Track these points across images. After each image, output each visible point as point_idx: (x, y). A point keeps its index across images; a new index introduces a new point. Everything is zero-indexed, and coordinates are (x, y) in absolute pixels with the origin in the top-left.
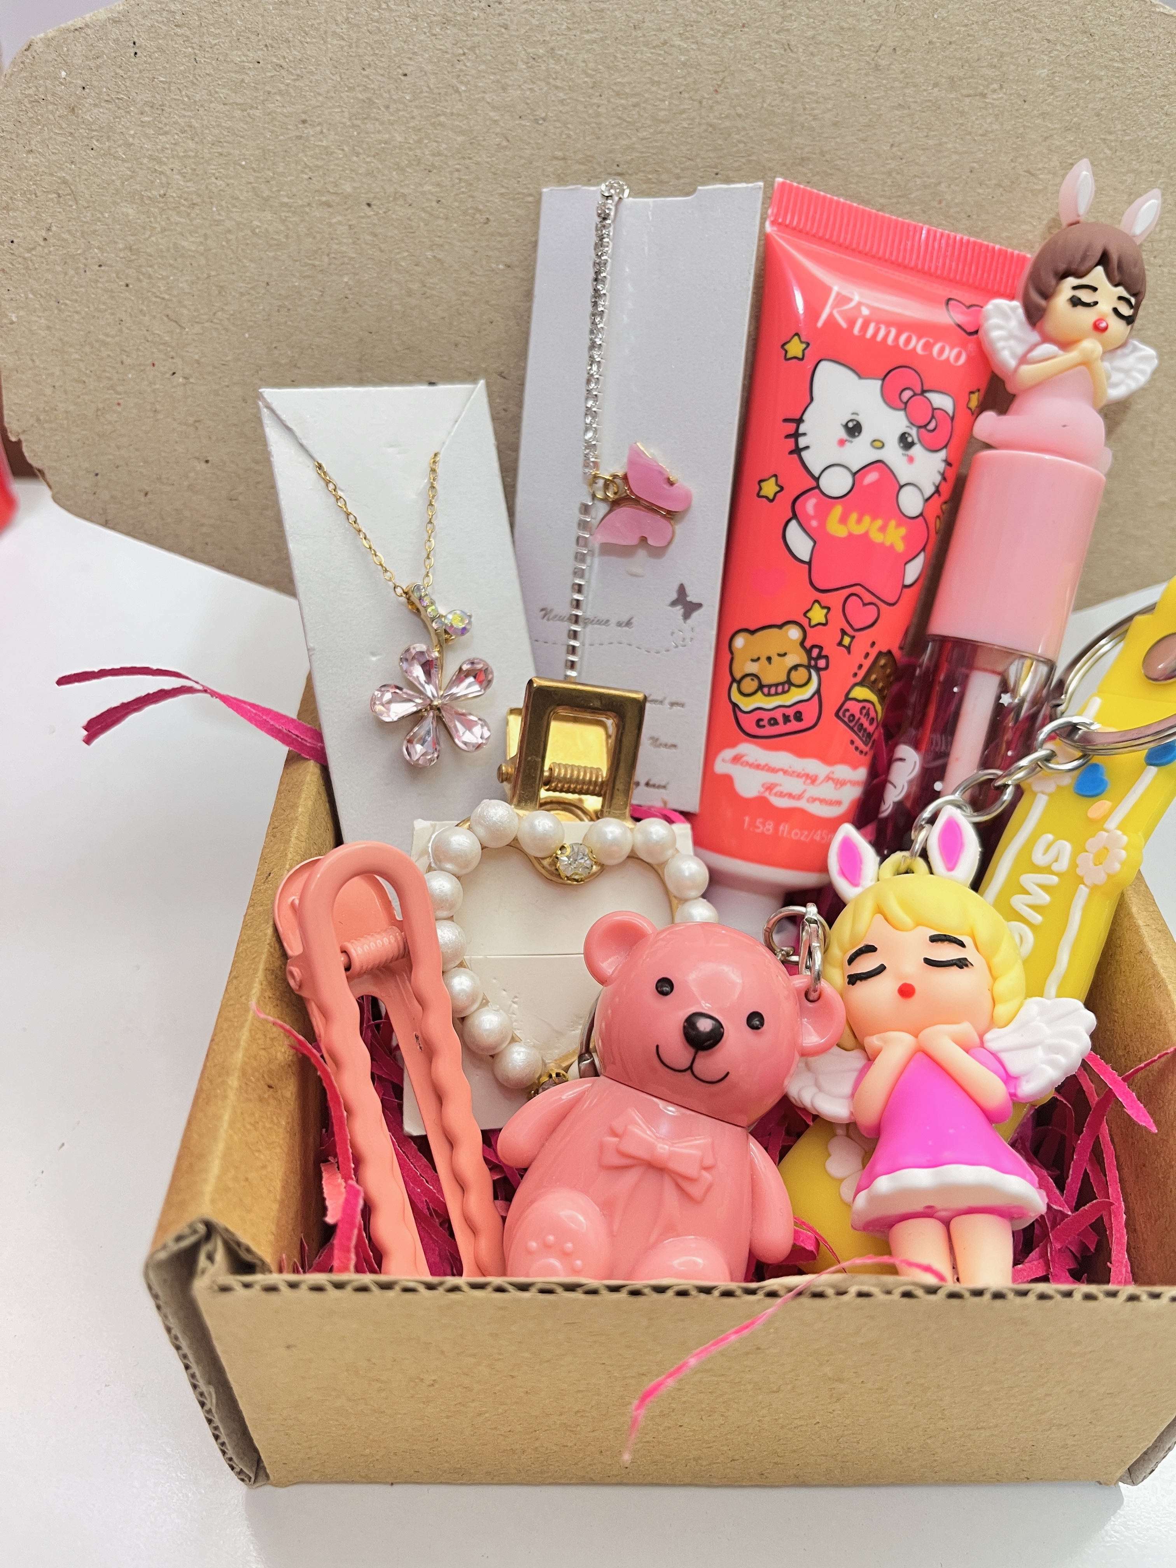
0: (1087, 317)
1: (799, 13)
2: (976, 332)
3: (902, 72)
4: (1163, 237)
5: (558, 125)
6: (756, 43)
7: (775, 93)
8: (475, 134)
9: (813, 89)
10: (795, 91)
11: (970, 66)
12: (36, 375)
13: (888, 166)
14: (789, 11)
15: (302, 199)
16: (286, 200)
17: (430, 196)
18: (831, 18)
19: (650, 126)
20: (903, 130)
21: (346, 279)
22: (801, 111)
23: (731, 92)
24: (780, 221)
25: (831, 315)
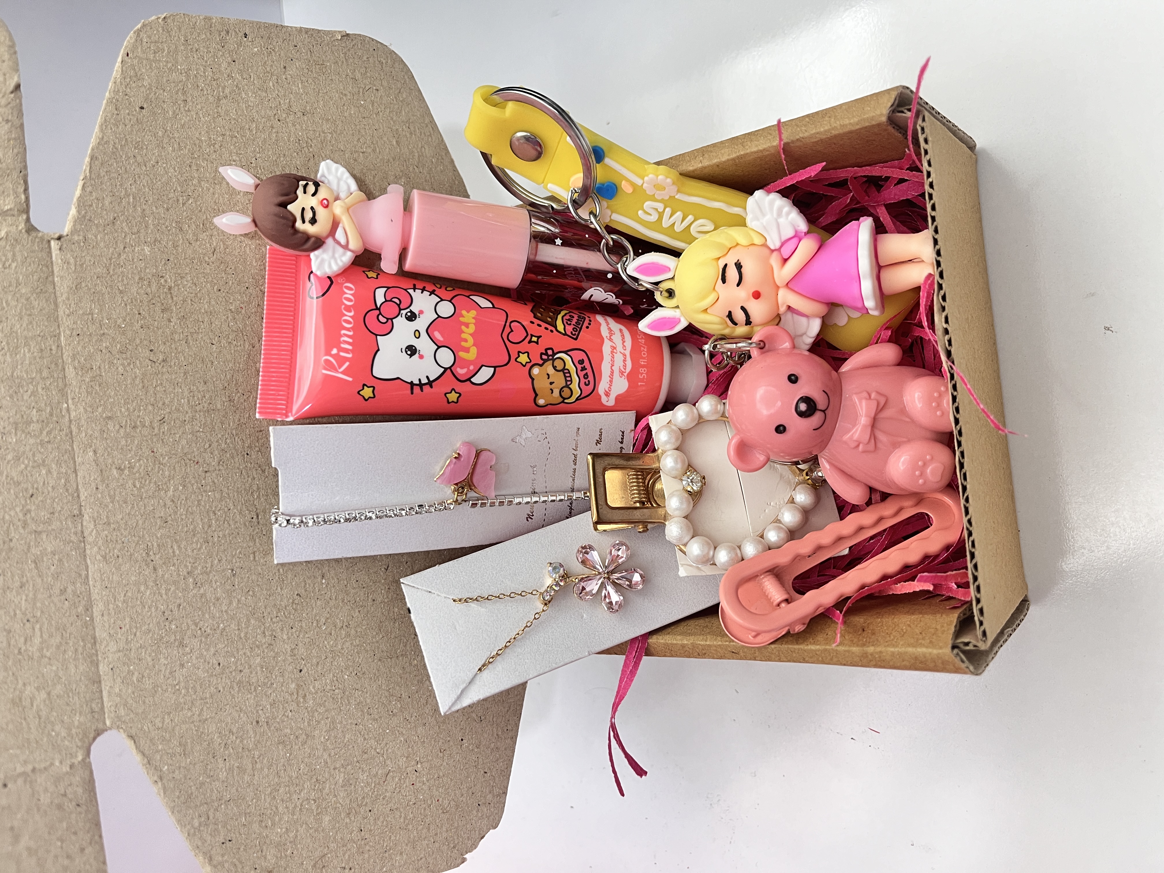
0: (322, 214)
1: (139, 416)
2: (329, 277)
3: (165, 344)
4: (238, 159)
5: (234, 561)
6: (163, 442)
7: (192, 425)
8: (248, 612)
9: (186, 400)
10: (189, 411)
11: (152, 299)
12: (429, 855)
13: (226, 345)
14: (138, 423)
15: (304, 714)
16: (306, 724)
17: (290, 634)
18: (137, 395)
19: (226, 502)
20: (202, 338)
21: (346, 677)
22: (201, 406)
23: (196, 453)
24: (284, 412)
25: (343, 373)
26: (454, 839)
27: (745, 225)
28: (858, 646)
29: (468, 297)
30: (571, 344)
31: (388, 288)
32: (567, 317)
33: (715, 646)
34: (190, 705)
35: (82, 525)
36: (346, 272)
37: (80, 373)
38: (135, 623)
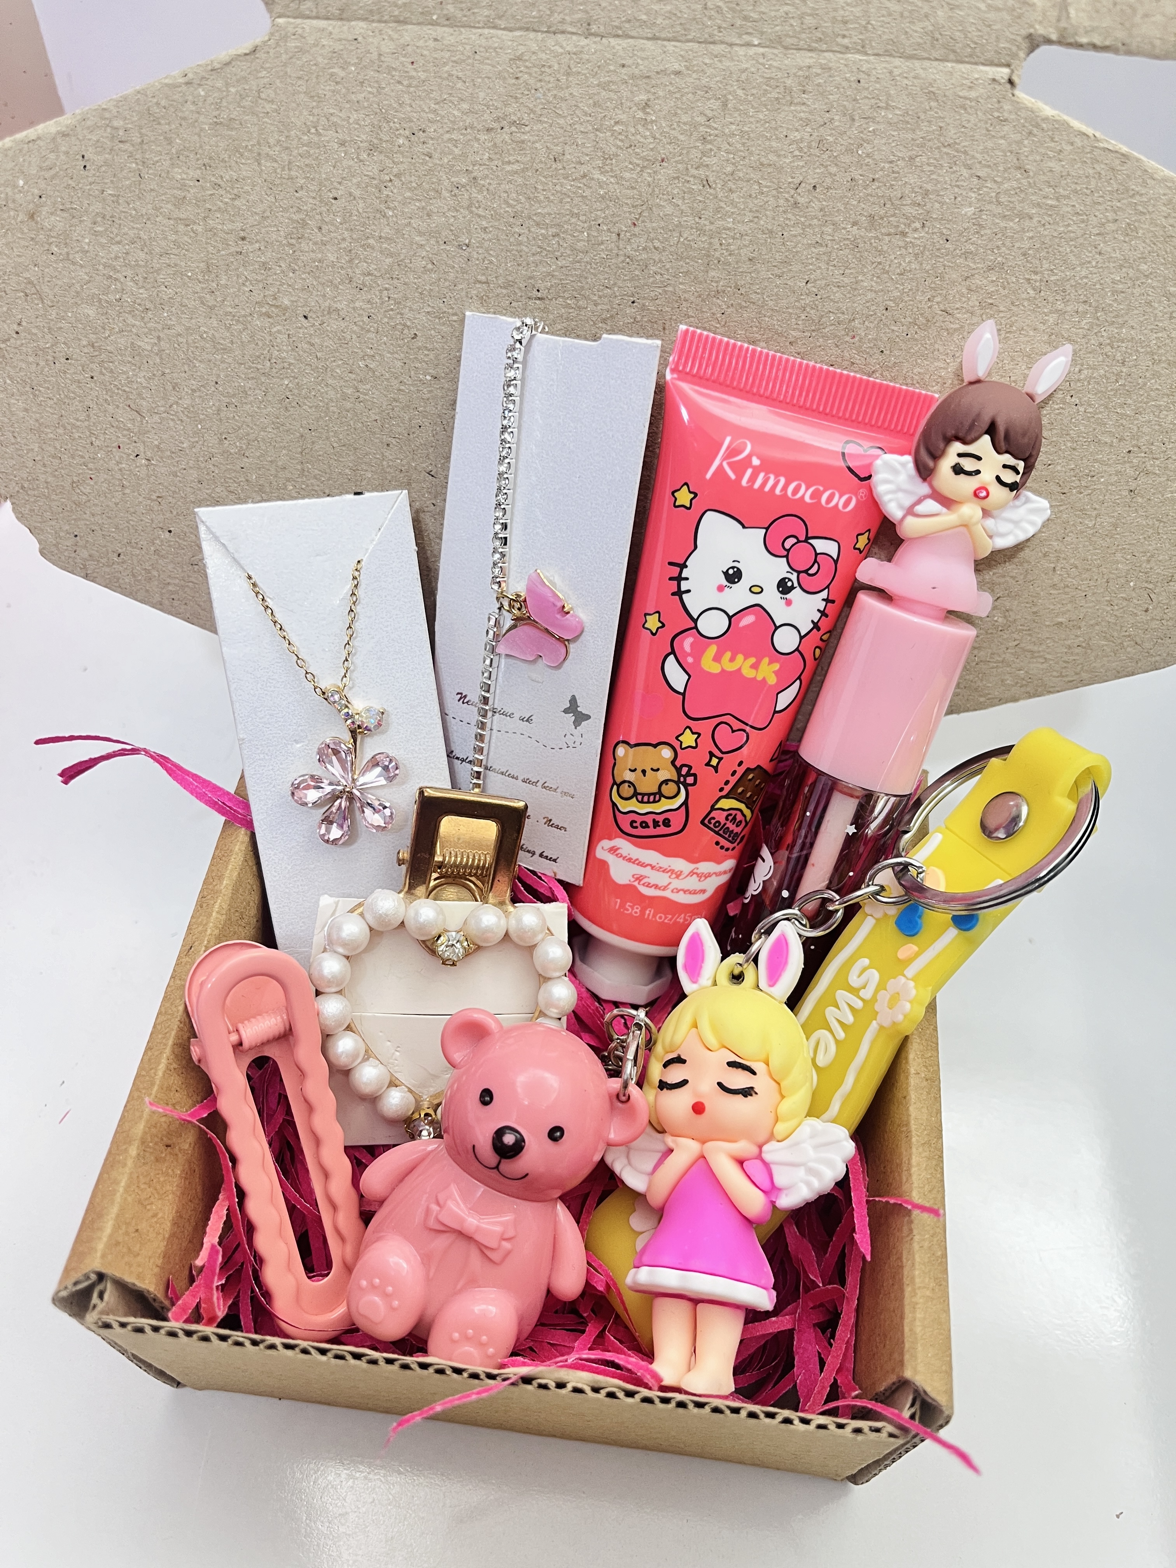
0: (967, 484)
1: (719, 149)
2: (870, 477)
3: (821, 210)
4: (1082, 377)
5: (481, 251)
6: (674, 178)
7: (692, 228)
8: (402, 257)
9: (730, 225)
10: (712, 227)
11: (892, 204)
13: (803, 302)
14: (709, 146)
15: (244, 309)
16: (229, 309)
17: (361, 312)
18: (751, 154)
19: (569, 256)
20: (820, 268)
21: (286, 382)
22: (718, 246)
23: (648, 225)
24: (681, 368)
25: (720, 466)
26: (34, 489)
27: (809, 1114)
28: (145, 1133)
29: (799, 678)
30: (698, 813)
31: (836, 562)
32: (739, 817)
33: (206, 924)
34: (285, 145)
35: (573, 33)
36: (873, 504)
37: (800, 73)
38: (416, 87)
